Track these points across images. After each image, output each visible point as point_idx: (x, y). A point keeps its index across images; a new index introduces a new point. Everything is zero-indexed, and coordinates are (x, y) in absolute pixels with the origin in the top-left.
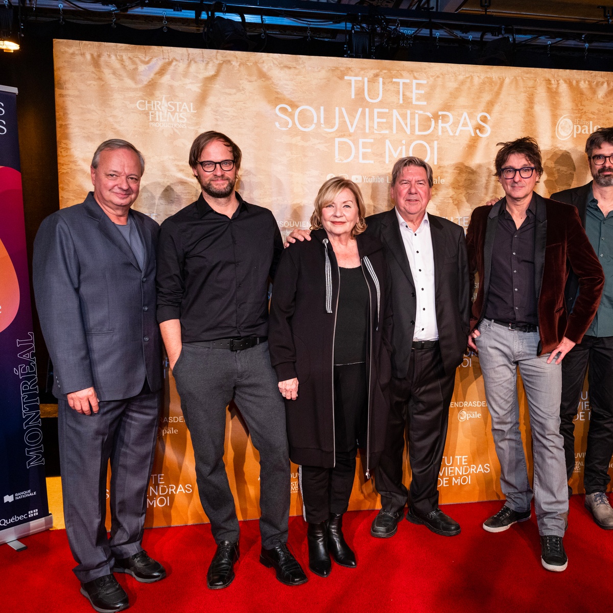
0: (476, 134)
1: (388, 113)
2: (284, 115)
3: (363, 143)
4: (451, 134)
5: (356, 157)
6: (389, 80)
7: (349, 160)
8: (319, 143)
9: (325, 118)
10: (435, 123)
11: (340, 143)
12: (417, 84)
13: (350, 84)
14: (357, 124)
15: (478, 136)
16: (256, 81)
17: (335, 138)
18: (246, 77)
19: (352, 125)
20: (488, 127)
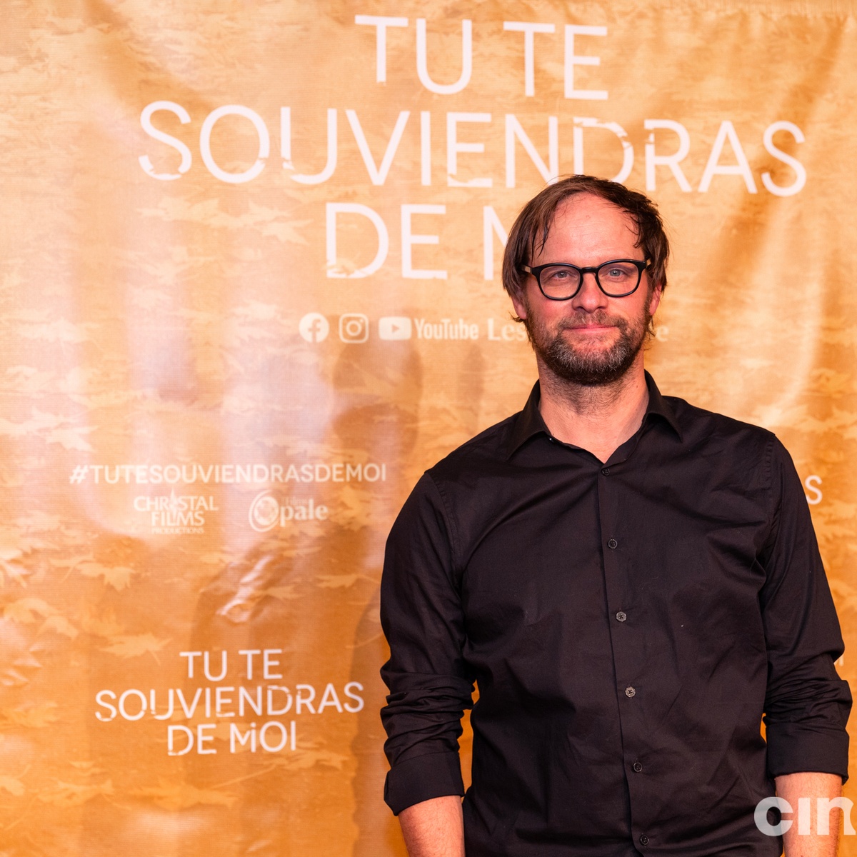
0: (760, 185)
1: (491, 125)
2: (168, 133)
3: (414, 216)
4: (686, 187)
5: (394, 260)
6: (492, 26)
7: (370, 270)
8: (277, 219)
9: (295, 142)
10: (635, 154)
11: (341, 217)
12: (578, 38)
13: (369, 36)
14: (395, 159)
15: (768, 193)
16: (80, 31)
17: (324, 203)
18: (50, 18)
19: (378, 163)
20: (798, 168)
